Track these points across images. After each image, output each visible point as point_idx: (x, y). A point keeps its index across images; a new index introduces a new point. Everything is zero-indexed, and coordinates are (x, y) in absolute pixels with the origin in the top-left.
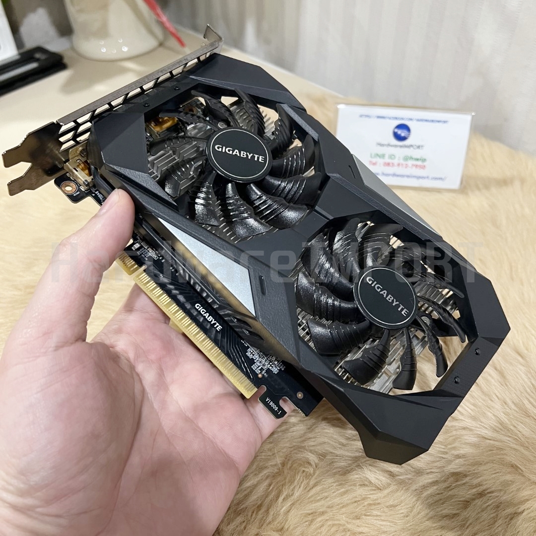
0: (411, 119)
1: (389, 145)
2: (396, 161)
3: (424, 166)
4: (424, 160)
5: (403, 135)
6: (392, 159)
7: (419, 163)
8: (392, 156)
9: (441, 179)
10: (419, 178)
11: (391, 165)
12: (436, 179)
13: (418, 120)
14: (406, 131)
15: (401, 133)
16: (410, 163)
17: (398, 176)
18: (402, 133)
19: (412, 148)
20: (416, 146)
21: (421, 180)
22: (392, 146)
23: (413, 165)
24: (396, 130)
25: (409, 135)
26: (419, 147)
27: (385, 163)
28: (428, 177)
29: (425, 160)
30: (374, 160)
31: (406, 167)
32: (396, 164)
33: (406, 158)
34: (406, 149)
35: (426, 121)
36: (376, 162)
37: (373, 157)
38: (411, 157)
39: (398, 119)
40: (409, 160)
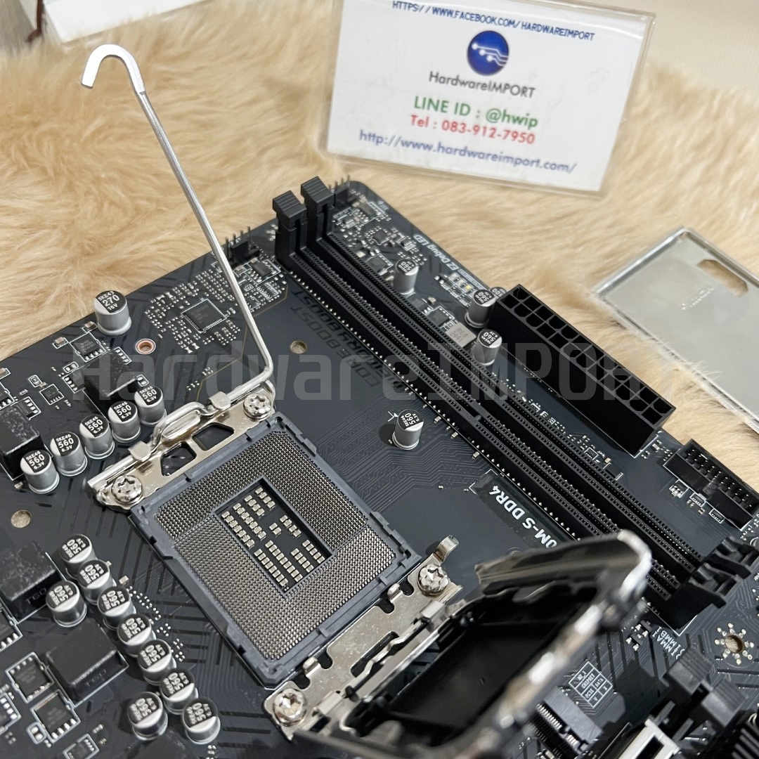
0: (511, 23)
1: (457, 81)
2: (470, 121)
3: (532, 135)
4: (533, 123)
5: (490, 59)
6: (461, 114)
7: (521, 128)
8: (462, 108)
9: (564, 167)
10: (517, 161)
11: (460, 127)
12: (554, 166)
13: (528, 26)
14: (497, 50)
15: (487, 53)
16: (501, 126)
17: (472, 154)
18: (489, 54)
19: (508, 91)
20: (516, 86)
21: (521, 167)
22: (463, 83)
23: (508, 131)
24: (475, 46)
25: (506, 59)
26: (523, 91)
27: (446, 121)
28: (538, 161)
29: (536, 121)
30: (422, 114)
31: (491, 136)
32: (470, 126)
33: (493, 115)
34: (497, 95)
35: (546, 29)
36: (428, 119)
37: (420, 103)
38: (505, 111)
39: (483, 18)
40: (500, 120)
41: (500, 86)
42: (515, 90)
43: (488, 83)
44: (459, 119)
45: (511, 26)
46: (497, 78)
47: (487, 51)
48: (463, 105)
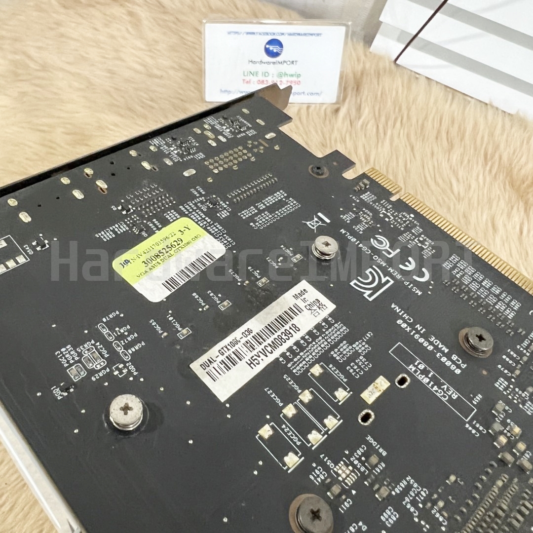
0: (283, 34)
1: (261, 62)
5: (275, 51)
6: (265, 76)
7: (294, 79)
8: (265, 74)
9: (317, 94)
10: (294, 94)
11: (265, 82)
12: (312, 94)
13: (290, 34)
14: (277, 47)
15: (273, 49)
19: (285, 64)
20: (289, 61)
22: (264, 63)
23: (287, 81)
24: (267, 46)
25: (282, 50)
26: (292, 63)
27: (259, 81)
28: (304, 93)
29: (300, 75)
30: (247, 79)
32: (270, 81)
33: (281, 75)
34: (280, 66)
36: (250, 80)
37: (246, 74)
38: (285, 73)
39: (269, 34)
40: (283, 77)
41: (281, 62)
42: (289, 63)
43: (275, 61)
44: (265, 79)
45: (283, 36)
46: (279, 59)
47: (273, 48)
48: (265, 72)
